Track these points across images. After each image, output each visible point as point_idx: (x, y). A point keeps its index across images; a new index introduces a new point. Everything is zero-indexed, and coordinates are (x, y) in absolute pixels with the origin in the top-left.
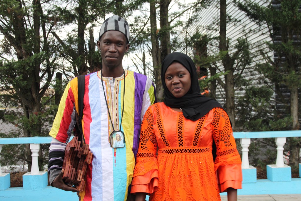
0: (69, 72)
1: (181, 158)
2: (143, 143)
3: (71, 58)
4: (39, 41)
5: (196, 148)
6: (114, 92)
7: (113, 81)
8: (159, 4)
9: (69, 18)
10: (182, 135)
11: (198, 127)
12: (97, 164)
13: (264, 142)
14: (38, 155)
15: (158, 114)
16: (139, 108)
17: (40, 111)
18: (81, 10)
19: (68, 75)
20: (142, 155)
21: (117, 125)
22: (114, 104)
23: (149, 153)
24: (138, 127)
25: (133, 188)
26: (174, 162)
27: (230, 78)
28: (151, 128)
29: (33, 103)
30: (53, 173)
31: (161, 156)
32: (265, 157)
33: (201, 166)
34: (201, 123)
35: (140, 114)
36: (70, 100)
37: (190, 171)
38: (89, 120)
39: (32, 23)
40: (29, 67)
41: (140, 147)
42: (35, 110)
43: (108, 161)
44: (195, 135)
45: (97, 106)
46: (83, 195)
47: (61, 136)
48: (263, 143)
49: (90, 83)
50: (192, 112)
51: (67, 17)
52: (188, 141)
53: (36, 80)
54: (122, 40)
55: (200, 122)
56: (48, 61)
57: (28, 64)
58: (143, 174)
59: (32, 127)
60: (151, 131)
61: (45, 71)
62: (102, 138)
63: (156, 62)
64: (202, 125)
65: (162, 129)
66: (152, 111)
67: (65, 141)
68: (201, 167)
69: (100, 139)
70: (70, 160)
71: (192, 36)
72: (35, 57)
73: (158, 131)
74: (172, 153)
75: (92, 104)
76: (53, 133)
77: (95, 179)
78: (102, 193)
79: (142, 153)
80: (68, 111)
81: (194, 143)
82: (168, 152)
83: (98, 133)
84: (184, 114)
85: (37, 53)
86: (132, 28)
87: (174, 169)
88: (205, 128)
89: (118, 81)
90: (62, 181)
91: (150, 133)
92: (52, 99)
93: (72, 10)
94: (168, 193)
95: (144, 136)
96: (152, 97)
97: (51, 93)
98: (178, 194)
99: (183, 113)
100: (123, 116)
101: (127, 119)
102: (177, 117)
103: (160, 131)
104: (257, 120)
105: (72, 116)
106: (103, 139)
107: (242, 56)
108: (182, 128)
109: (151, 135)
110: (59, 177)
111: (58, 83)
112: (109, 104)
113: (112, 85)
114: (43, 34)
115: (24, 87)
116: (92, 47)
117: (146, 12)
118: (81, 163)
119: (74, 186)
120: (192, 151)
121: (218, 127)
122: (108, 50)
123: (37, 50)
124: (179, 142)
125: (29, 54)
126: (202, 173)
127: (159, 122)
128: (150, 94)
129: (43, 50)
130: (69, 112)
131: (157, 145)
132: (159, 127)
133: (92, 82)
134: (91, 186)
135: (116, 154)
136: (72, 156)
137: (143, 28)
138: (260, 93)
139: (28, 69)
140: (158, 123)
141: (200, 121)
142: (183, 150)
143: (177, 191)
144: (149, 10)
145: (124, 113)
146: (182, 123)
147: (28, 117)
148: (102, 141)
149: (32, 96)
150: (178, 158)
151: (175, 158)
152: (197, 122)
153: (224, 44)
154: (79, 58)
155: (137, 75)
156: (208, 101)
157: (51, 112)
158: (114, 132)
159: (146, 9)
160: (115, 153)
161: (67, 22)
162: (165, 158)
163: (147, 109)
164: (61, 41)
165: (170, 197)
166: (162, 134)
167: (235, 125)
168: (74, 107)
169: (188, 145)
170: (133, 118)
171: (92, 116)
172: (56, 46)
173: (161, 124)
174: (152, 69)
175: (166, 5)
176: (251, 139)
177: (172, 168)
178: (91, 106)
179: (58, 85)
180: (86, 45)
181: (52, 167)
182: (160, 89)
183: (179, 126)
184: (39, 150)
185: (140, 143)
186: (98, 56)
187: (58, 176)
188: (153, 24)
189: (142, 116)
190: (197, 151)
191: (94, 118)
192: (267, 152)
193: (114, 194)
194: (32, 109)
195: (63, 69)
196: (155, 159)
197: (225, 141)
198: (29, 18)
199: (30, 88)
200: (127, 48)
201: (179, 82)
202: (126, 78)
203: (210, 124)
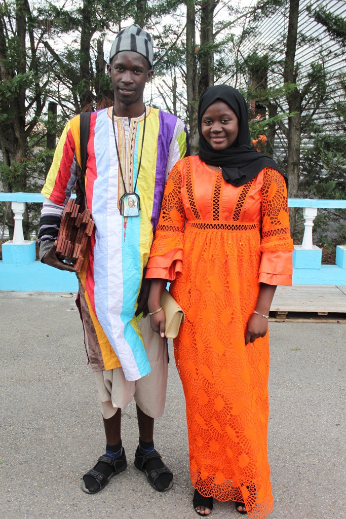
0: (67, 102)
1: (215, 235)
2: (165, 211)
3: (71, 82)
4: (25, 55)
5: (238, 223)
6: (128, 138)
7: (128, 123)
8: (201, 6)
9: (69, 24)
10: (218, 205)
11: (241, 195)
12: (100, 238)
13: (337, 214)
14: (22, 218)
15: (189, 173)
16: (164, 162)
17: (26, 156)
18: (86, 12)
19: (65, 106)
20: (163, 228)
21: (130, 185)
22: (128, 155)
23: (173, 226)
24: (161, 188)
25: (149, 272)
26: (205, 240)
27: (295, 121)
28: (177, 192)
29: (16, 145)
30: (44, 245)
31: (189, 231)
32: (336, 234)
33: (241, 248)
34: (246, 190)
35: (164, 171)
36: (69, 147)
37: (228, 253)
38: (94, 176)
39: (15, 27)
40: (10, 94)
41: (161, 217)
42: (19, 155)
43: (116, 235)
44: (237, 206)
45: (104, 157)
46: (84, 276)
47: (56, 196)
48: (335, 215)
49: (96, 124)
50: (235, 174)
51: (65, 22)
52: (226, 214)
53: (20, 113)
54: (141, 65)
55: (245, 188)
56: (37, 85)
57: (9, 89)
58: (163, 254)
59: (14, 177)
60: (178, 195)
61: (32, 100)
62: (109, 201)
63: (191, 93)
64: (247, 193)
65: (192, 194)
66: (180, 168)
67: (63, 203)
68: (240, 250)
69: (106, 203)
70: (65, 229)
71: (245, 56)
72: (19, 79)
73: (186, 196)
74: (203, 229)
75: (98, 155)
76: (46, 192)
77: (98, 257)
78: (107, 277)
79: (164, 226)
80: (66, 161)
81: (234, 216)
82: (199, 226)
83: (104, 195)
84: (223, 176)
85: (22, 74)
86: (159, 41)
87: (204, 251)
88: (252, 197)
89: (135, 122)
90: (54, 256)
91: (176, 198)
92: (43, 139)
93: (74, 11)
94: (195, 282)
95: (168, 201)
96: (183, 148)
97: (42, 131)
98: (208, 285)
99: (222, 173)
100: (140, 173)
101: (145, 177)
102: (214, 179)
103: (189, 197)
104: (330, 181)
105: (72, 168)
106: (110, 203)
107: (315, 89)
108: (219, 196)
109: (177, 201)
110: (51, 251)
111: (51, 118)
112: (121, 156)
113: (127, 128)
114: (31, 45)
115: (3, 121)
116: (100, 66)
117: (181, 17)
118: (80, 234)
119: (72, 264)
120: (231, 228)
121: (267, 196)
122: (121, 79)
123: (22, 70)
124: (214, 214)
125: (11, 73)
126: (241, 258)
127: (189, 185)
128: (179, 144)
129: (30, 69)
130: (67, 163)
131: (185, 216)
132: (188, 191)
133: (100, 123)
134: (93, 266)
135: (127, 225)
136: (68, 225)
137: (176, 42)
138: (336, 145)
139: (9, 96)
140: (187, 185)
141: (245, 186)
142: (218, 225)
143: (207, 281)
144: (186, 15)
145: (141, 169)
146: (220, 187)
147: (9, 164)
148: (108, 206)
149: (15, 134)
150: (211, 236)
151: (207, 236)
152: (241, 188)
153: (290, 71)
154: (82, 82)
155: (163, 115)
156: (259, 158)
157: (41, 160)
158: (126, 194)
159: (181, 14)
160: (125, 223)
161: (66, 30)
162: (193, 234)
163: (174, 165)
164: (57, 55)
165: (197, 288)
166: (192, 202)
167: (298, 189)
168: (74, 157)
169: (226, 218)
170: (153, 176)
171: (97, 171)
172: (50, 63)
173: (191, 187)
174: (186, 103)
175: (210, 8)
176: (318, 209)
177: (203, 249)
178: (96, 157)
179: (51, 120)
180: (91, 64)
181: (43, 237)
182: (195, 133)
183: (215, 192)
184: (24, 211)
185: (162, 211)
186: (109, 82)
187: (49, 250)
188: (190, 37)
189: (167, 174)
190: (238, 228)
191: (100, 173)
192: (339, 228)
193: (123, 279)
194: (15, 153)
195: (59, 97)
196: (181, 234)
197: (271, 216)
198: (11, 20)
199: (12, 124)
200: (149, 75)
201: (221, 130)
202: (146, 119)
203: (259, 191)
